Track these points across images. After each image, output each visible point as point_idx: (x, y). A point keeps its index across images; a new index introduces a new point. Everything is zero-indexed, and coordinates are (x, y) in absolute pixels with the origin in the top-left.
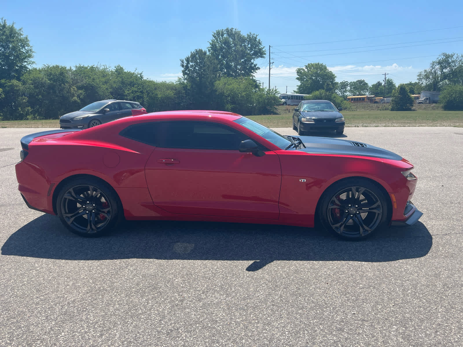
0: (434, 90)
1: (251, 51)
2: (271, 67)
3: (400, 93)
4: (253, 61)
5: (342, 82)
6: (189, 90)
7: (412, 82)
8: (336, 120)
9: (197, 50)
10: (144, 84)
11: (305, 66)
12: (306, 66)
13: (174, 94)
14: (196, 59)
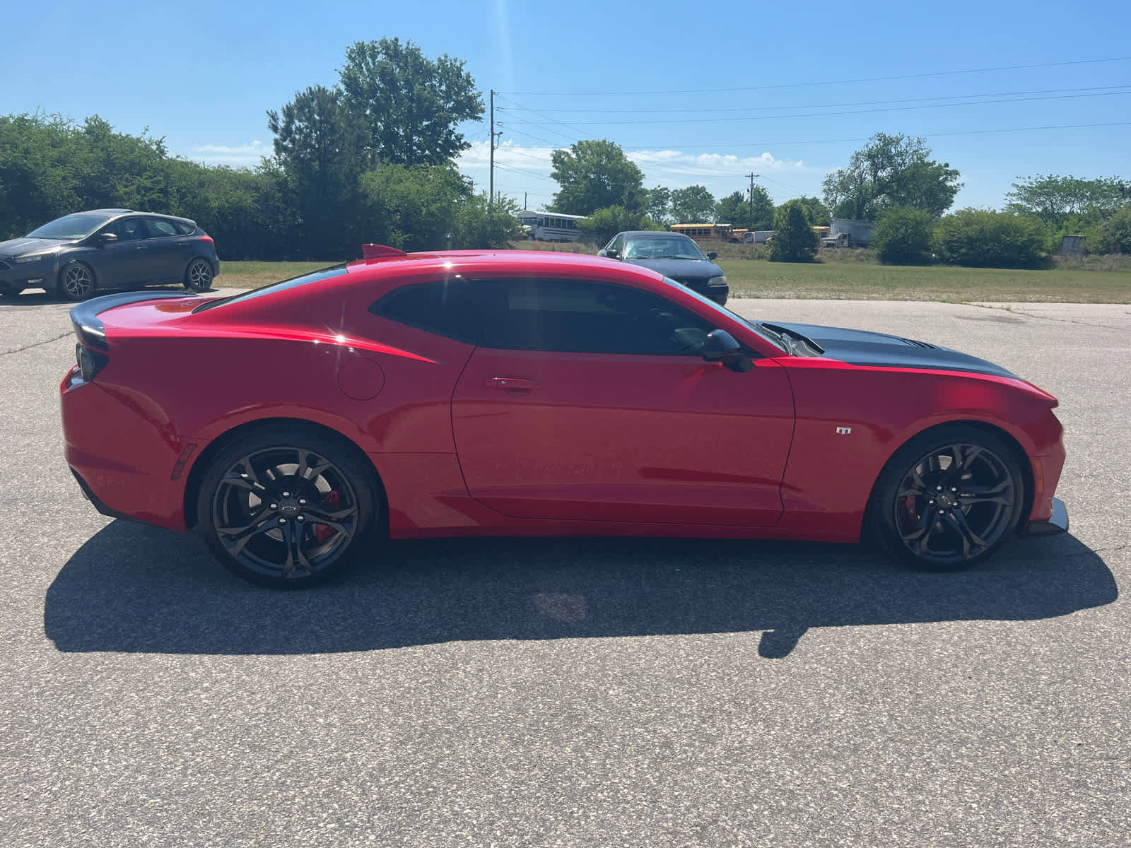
0: (859, 217)
1: (448, 102)
2: (495, 145)
3: (791, 222)
4: (454, 127)
5: (654, 190)
6: (293, 191)
7: (806, 197)
8: (711, 282)
9: (313, 89)
10: (169, 171)
11: (572, 147)
12: (574, 146)
13: (253, 201)
14: (311, 113)
